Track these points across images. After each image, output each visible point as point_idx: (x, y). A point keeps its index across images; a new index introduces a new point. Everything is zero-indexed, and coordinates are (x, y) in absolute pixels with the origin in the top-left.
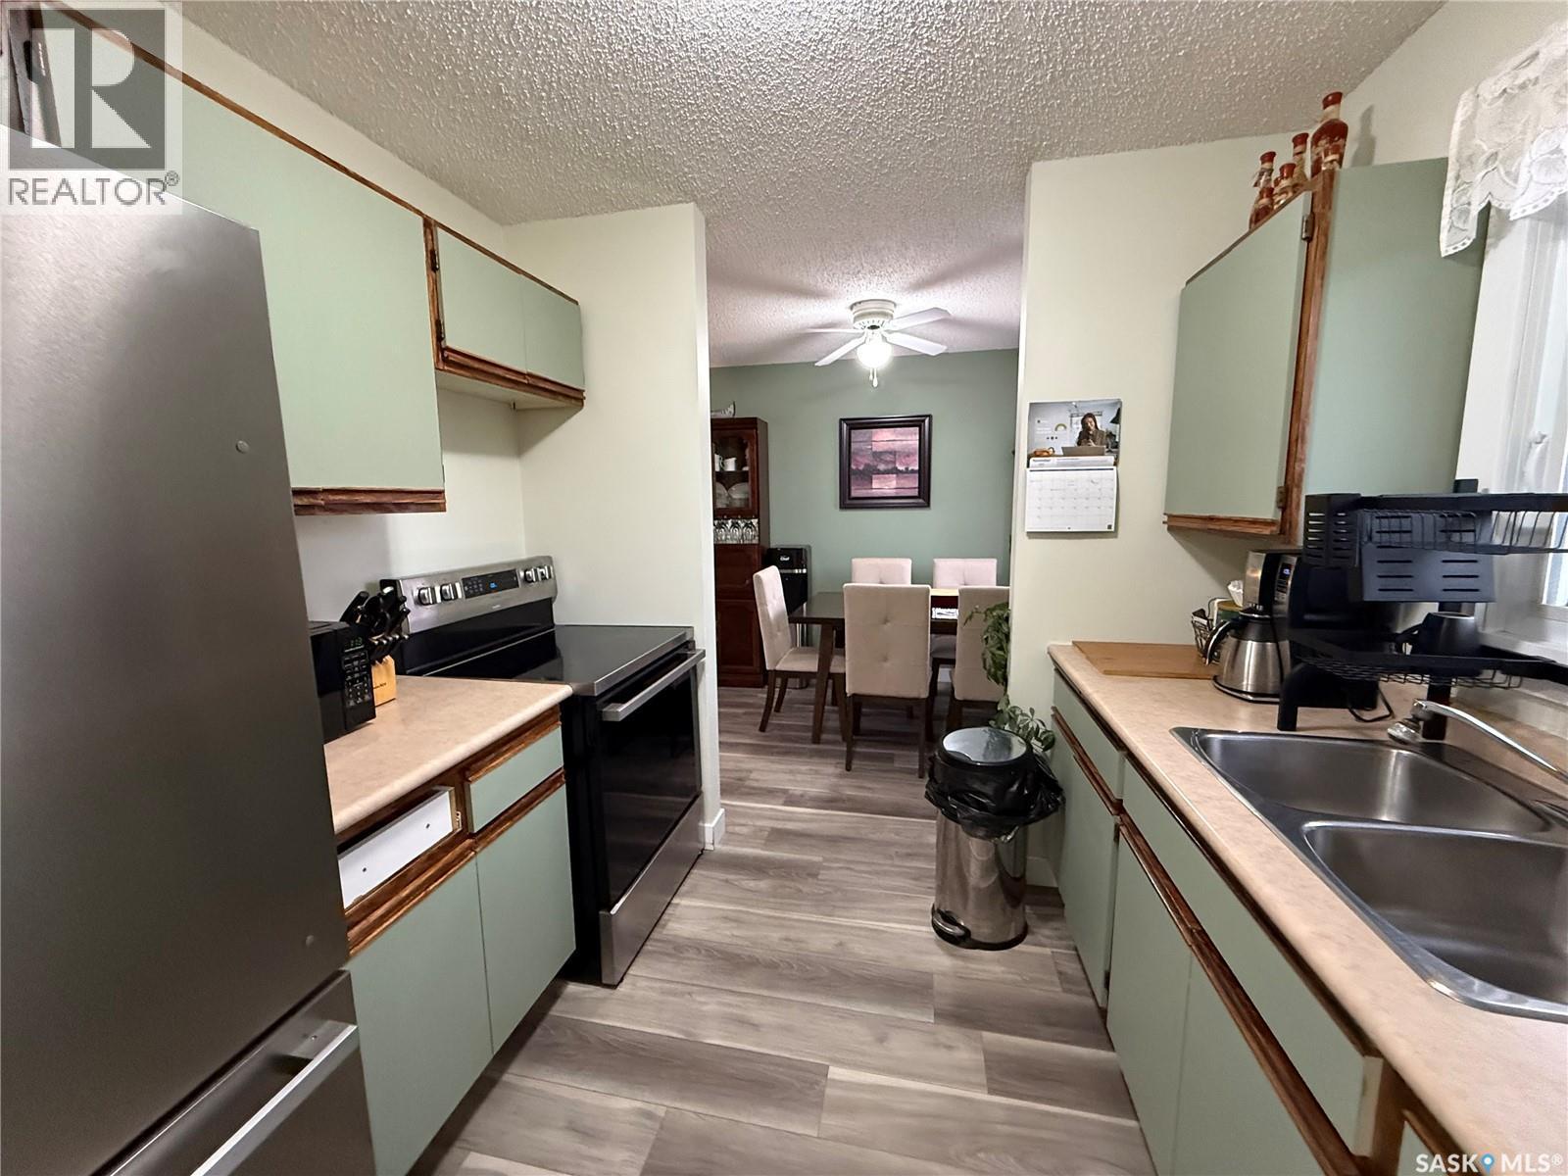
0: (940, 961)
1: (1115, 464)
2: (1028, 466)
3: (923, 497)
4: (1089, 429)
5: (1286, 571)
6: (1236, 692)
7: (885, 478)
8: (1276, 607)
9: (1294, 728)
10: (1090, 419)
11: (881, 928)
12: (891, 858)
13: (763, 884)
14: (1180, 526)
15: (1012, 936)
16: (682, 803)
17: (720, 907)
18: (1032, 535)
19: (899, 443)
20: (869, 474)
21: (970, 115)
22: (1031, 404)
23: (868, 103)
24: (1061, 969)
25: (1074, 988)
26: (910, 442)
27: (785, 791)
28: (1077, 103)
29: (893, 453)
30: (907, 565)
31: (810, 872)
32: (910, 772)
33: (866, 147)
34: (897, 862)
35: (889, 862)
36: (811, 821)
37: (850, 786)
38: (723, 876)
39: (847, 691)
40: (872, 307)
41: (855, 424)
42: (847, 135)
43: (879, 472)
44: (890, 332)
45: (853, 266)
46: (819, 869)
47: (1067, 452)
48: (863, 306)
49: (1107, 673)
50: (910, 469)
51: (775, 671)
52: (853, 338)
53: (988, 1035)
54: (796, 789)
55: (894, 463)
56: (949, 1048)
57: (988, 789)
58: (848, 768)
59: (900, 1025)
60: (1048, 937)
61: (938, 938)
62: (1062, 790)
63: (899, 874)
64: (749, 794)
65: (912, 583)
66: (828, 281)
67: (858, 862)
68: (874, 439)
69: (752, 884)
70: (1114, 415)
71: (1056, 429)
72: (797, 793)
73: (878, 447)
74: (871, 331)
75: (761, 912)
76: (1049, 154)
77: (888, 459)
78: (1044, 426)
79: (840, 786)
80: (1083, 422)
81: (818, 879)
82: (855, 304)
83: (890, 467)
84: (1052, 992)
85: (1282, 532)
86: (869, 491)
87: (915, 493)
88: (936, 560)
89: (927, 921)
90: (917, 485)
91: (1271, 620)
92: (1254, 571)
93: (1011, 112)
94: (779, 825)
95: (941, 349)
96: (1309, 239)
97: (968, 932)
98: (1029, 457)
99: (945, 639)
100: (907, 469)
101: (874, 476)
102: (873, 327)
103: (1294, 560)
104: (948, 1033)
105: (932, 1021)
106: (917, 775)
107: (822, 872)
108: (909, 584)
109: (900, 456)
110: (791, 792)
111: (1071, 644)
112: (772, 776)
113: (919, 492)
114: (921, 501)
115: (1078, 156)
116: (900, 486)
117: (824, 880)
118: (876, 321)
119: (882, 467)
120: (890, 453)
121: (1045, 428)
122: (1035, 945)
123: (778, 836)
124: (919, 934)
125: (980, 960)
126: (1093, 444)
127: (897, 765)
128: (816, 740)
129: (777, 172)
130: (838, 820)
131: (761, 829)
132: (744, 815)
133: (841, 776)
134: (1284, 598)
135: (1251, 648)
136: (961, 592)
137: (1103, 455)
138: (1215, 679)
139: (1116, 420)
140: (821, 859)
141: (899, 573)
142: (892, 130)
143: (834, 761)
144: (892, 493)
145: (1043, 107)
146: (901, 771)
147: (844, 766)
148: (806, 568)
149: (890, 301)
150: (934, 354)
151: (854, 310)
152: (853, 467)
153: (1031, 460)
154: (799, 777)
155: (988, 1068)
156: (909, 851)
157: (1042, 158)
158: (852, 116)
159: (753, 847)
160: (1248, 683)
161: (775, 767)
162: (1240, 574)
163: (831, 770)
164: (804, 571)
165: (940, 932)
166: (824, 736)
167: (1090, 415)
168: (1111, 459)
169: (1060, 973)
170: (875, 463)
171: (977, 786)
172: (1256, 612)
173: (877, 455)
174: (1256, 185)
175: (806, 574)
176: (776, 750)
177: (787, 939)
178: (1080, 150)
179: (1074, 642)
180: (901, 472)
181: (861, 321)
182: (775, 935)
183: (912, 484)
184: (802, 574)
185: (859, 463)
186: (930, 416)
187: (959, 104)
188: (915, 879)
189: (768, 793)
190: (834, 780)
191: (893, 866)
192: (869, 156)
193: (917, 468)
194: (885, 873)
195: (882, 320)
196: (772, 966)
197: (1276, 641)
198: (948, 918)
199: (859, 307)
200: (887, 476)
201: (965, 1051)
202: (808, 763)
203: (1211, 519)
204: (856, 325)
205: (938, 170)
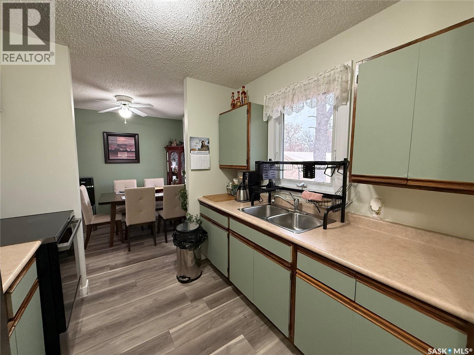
0: (185, 289)
1: (209, 153)
2: (190, 152)
3: (137, 160)
4: (203, 144)
5: (247, 176)
6: (240, 201)
7: (123, 153)
8: (245, 183)
9: (254, 205)
10: (203, 142)
11: (165, 289)
12: (158, 270)
13: (117, 297)
14: (222, 167)
15: (200, 274)
16: (76, 282)
17: (103, 312)
18: (192, 170)
19: (127, 142)
20: (116, 152)
21: (177, 61)
22: (190, 137)
23: (152, 47)
24: (212, 276)
25: (217, 278)
26: (131, 142)
27: (108, 266)
28: (201, 69)
29: (126, 145)
30: (135, 181)
31: (134, 285)
32: (151, 245)
33: (145, 57)
34: (160, 271)
35: (158, 272)
36: (124, 271)
37: (132, 256)
38: (98, 302)
39: (127, 225)
40: (124, 98)
41: (109, 134)
42: (141, 52)
43: (120, 151)
44: (130, 107)
45: (123, 85)
46: (136, 283)
47: (199, 150)
48: (121, 97)
49: (216, 202)
50: (132, 151)
51: (90, 225)
52: (117, 106)
53: (204, 299)
54: (113, 264)
55: (126, 148)
56: (197, 306)
57: (193, 237)
58: (129, 251)
59: (182, 309)
60: (207, 271)
61: (182, 284)
62: (207, 233)
63: (162, 274)
64: (92, 272)
65: (137, 187)
66: (111, 87)
67: (147, 276)
68: (117, 140)
69: (112, 299)
70: (208, 142)
71: (196, 144)
72: (113, 265)
73: (119, 143)
74: (124, 106)
75: (121, 305)
76: (191, 76)
77: (124, 147)
78: (194, 143)
79: (129, 257)
80: (202, 143)
81: (137, 286)
82: (118, 96)
83: (124, 149)
84: (213, 282)
85: (248, 168)
86: (117, 157)
87: (135, 158)
88: (145, 179)
89: (177, 281)
90: (135, 156)
91: (245, 185)
92: (241, 177)
93: (187, 65)
94: (112, 277)
95: (146, 115)
96: (248, 114)
97: (189, 278)
98: (190, 151)
99: (159, 202)
100: (131, 150)
101: (118, 152)
102: (124, 105)
103: (248, 174)
104: (195, 304)
105: (190, 303)
106: (154, 245)
107: (137, 284)
108: (136, 187)
109: (128, 146)
110: (110, 265)
111: (202, 197)
112: (99, 263)
113: (136, 158)
114: (136, 161)
115: (197, 79)
116: (128, 156)
117: (139, 286)
118: (126, 103)
119: (121, 149)
120: (124, 145)
121: (194, 144)
122: (205, 274)
123: (113, 281)
124: (177, 285)
125: (195, 283)
126: (204, 148)
127: (145, 245)
128: (111, 245)
129: (110, 51)
130: (135, 267)
131: (105, 281)
132: (95, 280)
133: (128, 254)
134: (247, 181)
135: (242, 191)
136: (164, 187)
137: (206, 151)
138: (236, 199)
139: (208, 143)
140: (135, 280)
141: (133, 184)
142: (155, 56)
143: (123, 250)
144: (126, 158)
145: (194, 67)
146: (148, 246)
147: (128, 250)
148: (93, 185)
149: (130, 97)
150: (143, 116)
151: (117, 98)
152: (110, 149)
153: (191, 151)
154: (111, 260)
155: (208, 305)
156: (162, 267)
157: (189, 77)
158: (145, 48)
159: (106, 288)
160: (242, 199)
161: (100, 259)
162: (236, 177)
163: (123, 253)
164: (92, 186)
165: (182, 282)
166: (114, 244)
167: (203, 141)
168: (208, 152)
169: (213, 277)
170: (118, 148)
171: (190, 237)
172: (242, 184)
173: (118, 145)
174: (231, 98)
175: (93, 187)
176: (95, 254)
177: (136, 308)
178: (198, 78)
179: (203, 196)
180: (129, 151)
181: (120, 102)
182: (131, 309)
183: (133, 156)
184: (92, 188)
185: (112, 148)
186: (138, 134)
187: (176, 58)
188: (167, 273)
189: (102, 269)
190: (126, 256)
191: (159, 272)
192: (145, 59)
193: (134, 150)
194: (158, 275)
195: (128, 103)
196: (135, 318)
197: (246, 190)
198: (184, 277)
199: (119, 97)
200: (123, 152)
201: (201, 304)
202: (112, 254)
203: (231, 166)
204: (118, 102)
205: (163, 70)
